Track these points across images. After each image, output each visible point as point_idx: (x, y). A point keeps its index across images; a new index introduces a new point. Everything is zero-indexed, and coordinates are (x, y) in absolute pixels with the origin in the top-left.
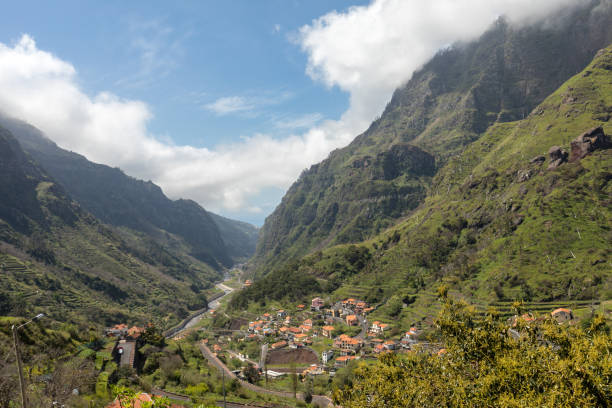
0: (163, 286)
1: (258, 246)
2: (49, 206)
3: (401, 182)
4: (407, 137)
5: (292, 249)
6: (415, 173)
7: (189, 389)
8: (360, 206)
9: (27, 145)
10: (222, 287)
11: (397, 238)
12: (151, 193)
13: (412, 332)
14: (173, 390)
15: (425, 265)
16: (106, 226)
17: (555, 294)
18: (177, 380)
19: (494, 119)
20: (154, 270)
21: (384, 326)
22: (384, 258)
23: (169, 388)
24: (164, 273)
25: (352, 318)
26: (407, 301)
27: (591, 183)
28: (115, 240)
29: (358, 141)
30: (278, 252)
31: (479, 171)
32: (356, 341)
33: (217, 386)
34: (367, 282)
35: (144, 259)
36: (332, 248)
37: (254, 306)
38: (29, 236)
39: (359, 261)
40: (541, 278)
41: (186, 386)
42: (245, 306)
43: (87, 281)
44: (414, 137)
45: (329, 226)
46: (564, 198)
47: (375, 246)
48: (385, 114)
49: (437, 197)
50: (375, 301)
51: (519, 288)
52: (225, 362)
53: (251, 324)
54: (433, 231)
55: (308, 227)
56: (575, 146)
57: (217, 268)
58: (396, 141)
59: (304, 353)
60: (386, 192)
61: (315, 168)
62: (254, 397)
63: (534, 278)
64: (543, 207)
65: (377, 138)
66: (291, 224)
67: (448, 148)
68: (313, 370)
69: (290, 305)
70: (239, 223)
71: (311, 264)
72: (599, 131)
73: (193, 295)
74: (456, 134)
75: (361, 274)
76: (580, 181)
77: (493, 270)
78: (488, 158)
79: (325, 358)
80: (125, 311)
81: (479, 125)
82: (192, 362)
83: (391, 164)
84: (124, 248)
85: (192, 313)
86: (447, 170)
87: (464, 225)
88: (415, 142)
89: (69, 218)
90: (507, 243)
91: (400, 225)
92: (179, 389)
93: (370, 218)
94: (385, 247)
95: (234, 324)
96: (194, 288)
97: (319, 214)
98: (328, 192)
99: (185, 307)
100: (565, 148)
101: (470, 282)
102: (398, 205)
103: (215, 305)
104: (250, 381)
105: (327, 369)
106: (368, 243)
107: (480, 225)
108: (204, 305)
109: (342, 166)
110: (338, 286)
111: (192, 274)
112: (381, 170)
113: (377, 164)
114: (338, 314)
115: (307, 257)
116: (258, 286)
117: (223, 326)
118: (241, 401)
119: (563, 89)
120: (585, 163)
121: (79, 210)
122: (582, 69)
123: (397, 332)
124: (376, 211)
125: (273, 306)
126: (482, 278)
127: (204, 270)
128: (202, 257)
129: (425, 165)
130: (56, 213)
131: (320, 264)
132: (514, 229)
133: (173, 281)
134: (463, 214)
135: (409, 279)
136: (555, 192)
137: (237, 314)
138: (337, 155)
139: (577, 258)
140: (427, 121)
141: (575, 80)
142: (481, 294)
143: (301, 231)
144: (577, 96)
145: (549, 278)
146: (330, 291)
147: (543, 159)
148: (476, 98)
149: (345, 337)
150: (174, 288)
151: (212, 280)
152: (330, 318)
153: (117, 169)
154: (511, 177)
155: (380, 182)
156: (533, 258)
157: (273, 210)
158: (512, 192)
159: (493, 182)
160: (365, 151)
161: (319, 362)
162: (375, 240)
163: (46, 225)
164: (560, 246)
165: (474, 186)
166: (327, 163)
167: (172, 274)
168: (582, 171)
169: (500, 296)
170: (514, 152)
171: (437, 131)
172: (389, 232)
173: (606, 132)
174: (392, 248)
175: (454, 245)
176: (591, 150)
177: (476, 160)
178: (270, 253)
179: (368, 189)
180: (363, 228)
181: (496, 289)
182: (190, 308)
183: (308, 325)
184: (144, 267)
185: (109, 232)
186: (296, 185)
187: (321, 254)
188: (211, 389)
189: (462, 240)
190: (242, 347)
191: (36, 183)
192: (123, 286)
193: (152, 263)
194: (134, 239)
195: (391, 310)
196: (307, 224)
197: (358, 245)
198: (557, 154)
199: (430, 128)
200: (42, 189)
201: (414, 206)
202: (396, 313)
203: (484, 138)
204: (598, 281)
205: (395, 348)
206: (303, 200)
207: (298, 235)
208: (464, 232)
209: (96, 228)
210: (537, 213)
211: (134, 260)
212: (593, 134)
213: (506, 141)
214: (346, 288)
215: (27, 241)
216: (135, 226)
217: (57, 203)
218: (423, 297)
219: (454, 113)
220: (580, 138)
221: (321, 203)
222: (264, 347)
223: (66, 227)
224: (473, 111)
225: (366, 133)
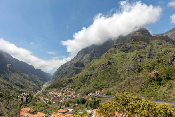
0: (32, 85)
1: (52, 78)
2: (9, 69)
3: (78, 68)
5: (58, 79)
6: (81, 66)
7: (37, 106)
8: (71, 71)
9: (5, 56)
10: (44, 86)
11: (77, 77)
12: (32, 67)
13: (79, 94)
14: (34, 106)
15: (82, 82)
16: (21, 73)
17: (102, 87)
18: (35, 104)
19: (93, 58)
20: (31, 82)
21: (75, 93)
22: (75, 81)
23: (33, 106)
24: (33, 83)
25: (69, 91)
26: (79, 88)
27: (108, 69)
28: (23, 76)
29: (72, 60)
30: (56, 79)
31: (91, 67)
32: (70, 96)
33: (43, 105)
34: (72, 85)
35: (29, 80)
36: (66, 79)
37: (51, 89)
38: (4, 75)
39: (71, 81)
40: (100, 84)
41: (37, 105)
42: (49, 89)
43: (16, 84)
44: (81, 60)
45: (66, 75)
46: (104, 72)
47: (74, 79)
48: (76, 56)
49: (84, 70)
50: (73, 88)
51: (97, 86)
52: (44, 100)
53: (50, 93)
54: (83, 76)
55: (62, 75)
56: (105, 64)
57: (43, 82)
58: (78, 61)
59: (60, 98)
60: (76, 69)
61: (64, 64)
62: (50, 107)
63: (99, 85)
64: (101, 73)
65: (75, 60)
66: (59, 74)
67: (86, 62)
68: (61, 101)
69: (58, 89)
70: (49, 74)
71: (62, 81)
72: (109, 62)
73: (38, 87)
74: (87, 60)
75: (71, 83)
76: (106, 69)
77: (93, 83)
78: (93, 65)
79: (64, 99)
80: (23, 90)
81: (91, 59)
82: (38, 101)
83: (77, 65)
84: (25, 78)
85: (38, 91)
86: (86, 66)
87: (88, 75)
88: (81, 61)
89: (13, 71)
90: (95, 79)
91: (78, 75)
92: (35, 106)
93: (73, 74)
94: (75, 79)
95: (46, 93)
96: (39, 86)
97: (64, 72)
98: (66, 69)
99: (36, 90)
100: (104, 64)
101: (89, 85)
102: (78, 72)
103: (43, 89)
104: (49, 104)
105: (64, 101)
106: (72, 78)
107: (91, 75)
108: (40, 89)
109: (69, 64)
110: (67, 85)
111: (38, 83)
112: (75, 65)
113: (74, 64)
114: (66, 91)
115: (61, 80)
116: (52, 85)
117: (44, 93)
118: (48, 108)
119: (104, 55)
120: (107, 66)
121: (16, 70)
122: (106, 52)
123: (77, 94)
124: (74, 72)
125: (54, 89)
126: (91, 84)
127: (41, 82)
128: (41, 80)
129: (82, 65)
130: (10, 70)
131: (64, 82)
132: (96, 76)
133: (34, 84)
134: (88, 74)
135: (79, 84)
136: (103, 71)
137: (47, 91)
138: (68, 62)
139: (106, 81)
140: (83, 58)
141: (106, 54)
142: (91, 87)
143: (60, 75)
144: (106, 56)
145: (101, 85)
146: (65, 86)
147: (101, 65)
148: (91, 55)
149: (67, 95)
150: (35, 86)
151: (42, 84)
152: (65, 92)
153: (25, 62)
154: (96, 68)
155: (75, 67)
156: (99, 81)
157: (55, 72)
158: (96, 70)
159: (93, 69)
160: (73, 62)
161: (63, 100)
162: (74, 77)
163: (8, 73)
164: (103, 79)
165: (90, 69)
166: (66, 64)
167: (34, 83)
168: (106, 68)
169: (94, 87)
170: (97, 64)
171: (85, 60)
172: (76, 76)
173: (110, 62)
174: (76, 79)
175: (87, 79)
176: (108, 64)
177: (90, 65)
178: (54, 79)
179: (73, 68)
180: (72, 75)
181: (93, 86)
182: (38, 90)
183: (61, 93)
184: (29, 81)
185: (22, 74)
186: (60, 67)
187: (64, 80)
188: (41, 106)
189: (88, 78)
190: (48, 97)
191: (7, 64)
192: (24, 85)
193: (30, 81)
194: (27, 76)
195: (76, 90)
196: (62, 74)
197: (71, 78)
198: (103, 65)
199: (83, 59)
200: (8, 65)
201: (80, 72)
202: (77, 90)
203: (92, 61)
204: (109, 85)
205: (76, 97)
206: (61, 70)
207: (60, 76)
208: (88, 77)
209: (19, 74)
210: (100, 74)
211: (27, 80)
212: (108, 62)
213: (95, 62)
214: (68, 86)
215: (3, 76)
216: (27, 74)
217: (11, 68)
218: (82, 88)
219: (87, 57)
220: (106, 63)
221: (64, 71)
222: (52, 97)
223: (12, 73)
224: (90, 57)
225: (73, 59)
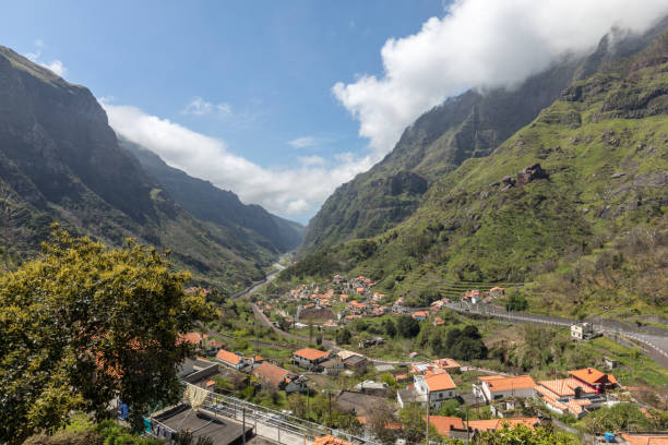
0: (235, 264)
1: (304, 239)
2: (159, 206)
3: (403, 197)
4: (409, 166)
5: (326, 242)
6: (413, 192)
7: (236, 332)
8: (376, 214)
9: (143, 162)
10: (277, 266)
11: (396, 236)
12: (230, 199)
13: (400, 300)
14: (225, 333)
15: (413, 255)
17: (499, 277)
18: (230, 326)
19: (469, 155)
20: (229, 253)
21: (382, 295)
22: (386, 249)
23: (223, 331)
24: (237, 254)
25: (361, 289)
26: (398, 279)
27: (529, 202)
28: (204, 231)
29: (376, 168)
30: (316, 243)
31: (454, 192)
32: (361, 306)
33: (257, 331)
34: (373, 265)
35: (224, 245)
36: (353, 241)
37: (295, 279)
38: (143, 225)
39: (369, 251)
40: (491, 266)
41: (234, 330)
42: (289, 279)
43: (182, 258)
44: (414, 167)
45: (353, 227)
46: (510, 212)
47: (381, 241)
49: (425, 209)
50: (377, 279)
51: (475, 273)
52: (268, 316)
53: (293, 291)
54: (420, 232)
55: (338, 227)
56: (520, 176)
57: (274, 252)
58: (402, 169)
59: (325, 313)
60: (392, 204)
61: (345, 185)
62: (281, 339)
63: (486, 266)
64: (495, 218)
65: (388, 166)
66: (326, 224)
67: (436, 175)
68: (330, 324)
69: (320, 279)
70: (291, 222)
71: (336, 252)
72: (537, 166)
73: (256, 270)
74: (442, 165)
75: (370, 260)
76: (522, 200)
77: (458, 260)
78: (461, 183)
79: (339, 316)
80: (207, 280)
81: (458, 158)
82: (243, 315)
83: (397, 185)
84: (210, 236)
85: (255, 283)
86: (433, 190)
87: (442, 228)
88: (415, 170)
89: (172, 213)
90: (468, 241)
91: (399, 227)
92: (230, 332)
93: (381, 221)
94: (387, 242)
95: (281, 291)
96: (257, 266)
97: (346, 217)
98: (353, 202)
99: (250, 279)
100: (514, 177)
101: (442, 268)
102: (399, 214)
103: (271, 278)
104: (283, 329)
105: (339, 324)
106: (376, 239)
107: (453, 229)
108: (264, 277)
109: (366, 184)
110: (353, 267)
111: (257, 256)
112: (390, 189)
113: (387, 184)
114: (351, 286)
115: (334, 247)
116: (298, 266)
117: (274, 292)
118: (271, 341)
119: (516, 136)
120: (527, 188)
121: (179, 209)
122: (529, 123)
123: (390, 300)
124: (386, 216)
125: (308, 279)
126: (450, 265)
127: (264, 254)
128: (265, 245)
129: (420, 186)
130: (162, 210)
131: (342, 252)
132: (475, 232)
133: (243, 261)
134: (441, 221)
135: (401, 264)
136: (504, 207)
137: (283, 284)
138: (360, 177)
139: (516, 254)
140: (423, 156)
141: (525, 130)
142: (448, 276)
143: (334, 228)
144: (526, 141)
145: (496, 267)
146: (347, 270)
147: (498, 184)
148: (458, 142)
149: (354, 303)
150: (243, 265)
151: (271, 261)
152: (346, 289)
153: (208, 182)
154: (476, 196)
155: (387, 197)
156: (486, 253)
157: (315, 214)
158: (475, 206)
159: (463, 199)
160: (380, 175)
161: (335, 318)
162: (381, 237)
163: (157, 219)
164: (505, 244)
165: (450, 201)
166: (353, 182)
167: (243, 256)
168: (524, 194)
169: (462, 278)
170: (479, 179)
171: (430, 163)
172: (391, 232)
173: (543, 167)
174: (392, 242)
175: (433, 242)
176: (531, 179)
177: (453, 183)
178: (312, 244)
179: (380, 202)
180: (376, 228)
181: (459, 273)
182: (254, 280)
183: (330, 293)
184: (223, 250)
185: (200, 225)
186: (331, 197)
187: (342, 245)
188: (252, 333)
189: (440, 238)
190: (284, 307)
191: (150, 189)
192: (207, 262)
193: (229, 248)
194: (217, 231)
195: (387, 286)
196: (337, 224)
197: (369, 240)
198: (508, 181)
199: (425, 160)
200: (154, 193)
201: (409, 214)
202: (391, 287)
203: (460, 168)
204: (529, 269)
205: (387, 311)
206: (334, 208)
207: (331, 232)
208: (442, 233)
209: (190, 221)
210: (491, 221)
211: (216, 245)
212: (533, 168)
213: (476, 170)
214: (358, 269)
215: (141, 229)
216: (219, 222)
217: (164, 204)
218: (410, 276)
219: (442, 151)
220: (524, 171)
221: (348, 211)
222: (299, 308)
223: (170, 221)
224: (456, 149)
225: (381, 163)
